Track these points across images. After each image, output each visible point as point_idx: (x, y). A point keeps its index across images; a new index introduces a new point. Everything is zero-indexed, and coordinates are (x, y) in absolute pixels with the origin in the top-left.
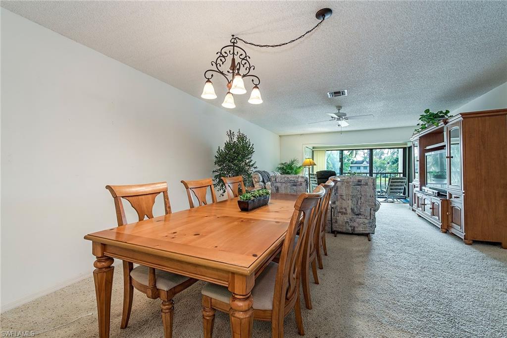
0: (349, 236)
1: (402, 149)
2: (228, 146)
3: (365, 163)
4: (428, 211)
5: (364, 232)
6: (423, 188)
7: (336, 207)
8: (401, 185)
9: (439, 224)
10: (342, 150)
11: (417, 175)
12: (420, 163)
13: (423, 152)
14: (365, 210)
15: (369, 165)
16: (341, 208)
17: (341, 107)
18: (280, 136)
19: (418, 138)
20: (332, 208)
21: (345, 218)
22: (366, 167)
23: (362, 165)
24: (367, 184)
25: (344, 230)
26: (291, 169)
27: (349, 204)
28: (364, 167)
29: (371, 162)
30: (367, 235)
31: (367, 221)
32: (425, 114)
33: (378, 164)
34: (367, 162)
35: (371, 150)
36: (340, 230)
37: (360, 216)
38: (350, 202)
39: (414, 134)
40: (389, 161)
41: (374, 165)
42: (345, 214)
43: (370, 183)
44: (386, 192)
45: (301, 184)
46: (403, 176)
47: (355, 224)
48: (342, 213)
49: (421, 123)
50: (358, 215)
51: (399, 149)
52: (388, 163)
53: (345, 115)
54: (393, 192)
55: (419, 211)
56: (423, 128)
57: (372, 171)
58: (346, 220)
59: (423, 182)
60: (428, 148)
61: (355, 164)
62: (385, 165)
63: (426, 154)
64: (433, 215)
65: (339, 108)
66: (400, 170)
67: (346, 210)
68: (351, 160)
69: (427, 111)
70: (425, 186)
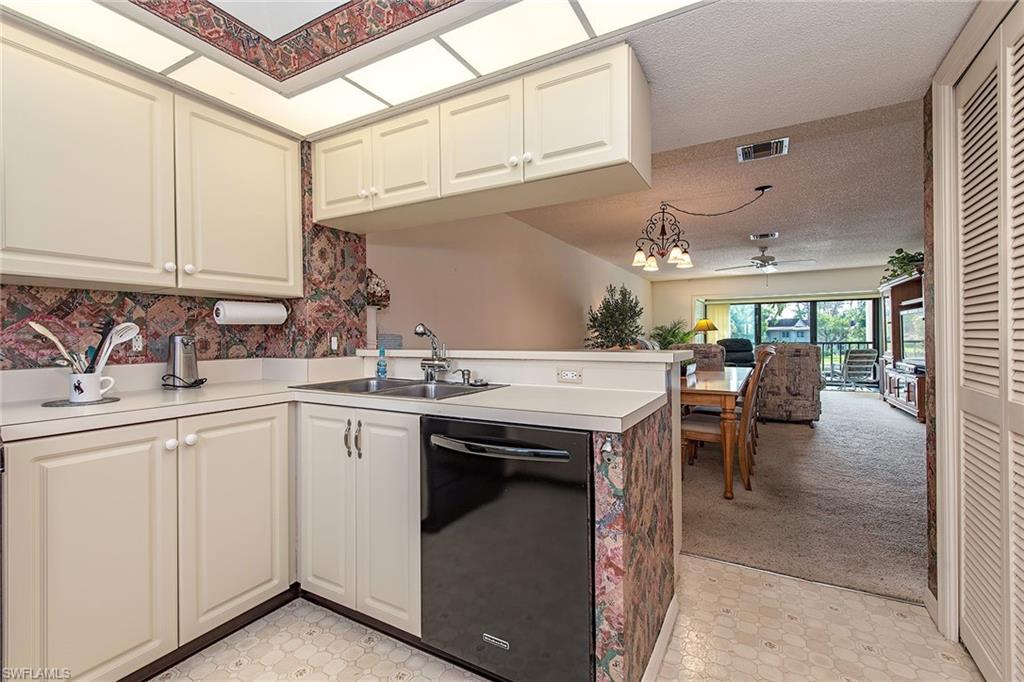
0: (783, 425)
1: (871, 301)
2: (606, 305)
3: (799, 323)
4: (903, 397)
5: (805, 418)
6: (898, 363)
7: (765, 386)
8: (868, 363)
9: (915, 411)
10: (759, 304)
11: (890, 346)
12: (894, 326)
13: (897, 309)
14: (806, 388)
15: (808, 328)
16: (772, 387)
17: (766, 248)
18: (652, 283)
19: (889, 288)
20: (759, 387)
21: (778, 401)
22: (802, 332)
23: (793, 328)
24: (808, 355)
25: (776, 416)
26: (674, 335)
27: (783, 381)
28: (798, 332)
29: (813, 322)
30: (808, 423)
31: (808, 403)
32: (897, 256)
33: (830, 326)
34: (805, 322)
35: (814, 304)
36: (770, 416)
37: (798, 397)
38: (784, 378)
39: (881, 283)
40: (853, 319)
41: (818, 328)
42: (778, 394)
43: (813, 354)
44: (841, 375)
45: (715, 356)
46: (874, 347)
47: (792, 408)
48: (773, 393)
49: (892, 268)
50: (796, 395)
51: (867, 301)
52: (853, 324)
53: (773, 259)
54: (854, 375)
55: (891, 398)
56: (894, 275)
57: (816, 340)
58: (778, 403)
59: (898, 355)
60: (904, 303)
61: (778, 325)
62: (846, 329)
63: (902, 313)
64: (909, 401)
65: (763, 249)
66: (869, 338)
67: (779, 389)
68: (770, 319)
69: (900, 251)
70: (901, 361)
